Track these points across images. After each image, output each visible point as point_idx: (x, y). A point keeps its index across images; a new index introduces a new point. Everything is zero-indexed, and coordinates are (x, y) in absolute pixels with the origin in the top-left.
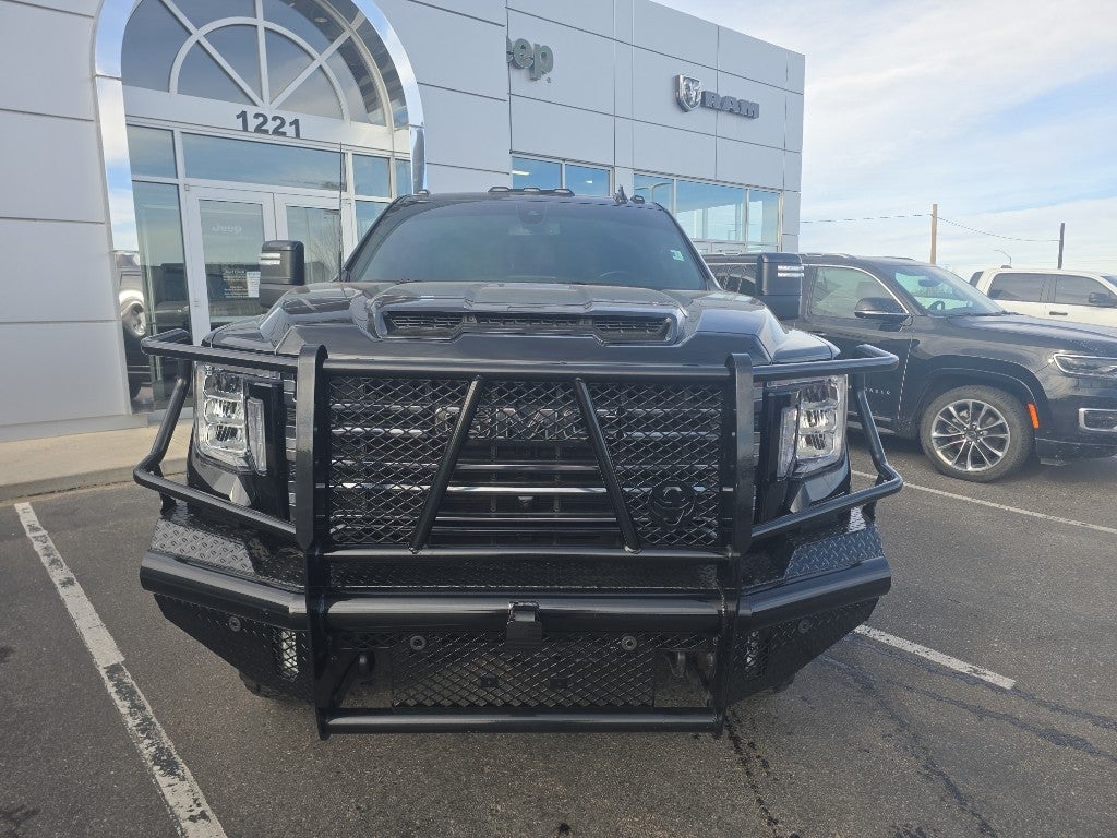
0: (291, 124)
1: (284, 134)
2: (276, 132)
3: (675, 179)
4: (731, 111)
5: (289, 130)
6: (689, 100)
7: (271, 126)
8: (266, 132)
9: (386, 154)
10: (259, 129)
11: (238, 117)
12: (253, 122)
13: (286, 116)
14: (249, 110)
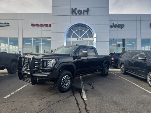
12: (78, 39)
13: (82, 38)
14: (78, 38)
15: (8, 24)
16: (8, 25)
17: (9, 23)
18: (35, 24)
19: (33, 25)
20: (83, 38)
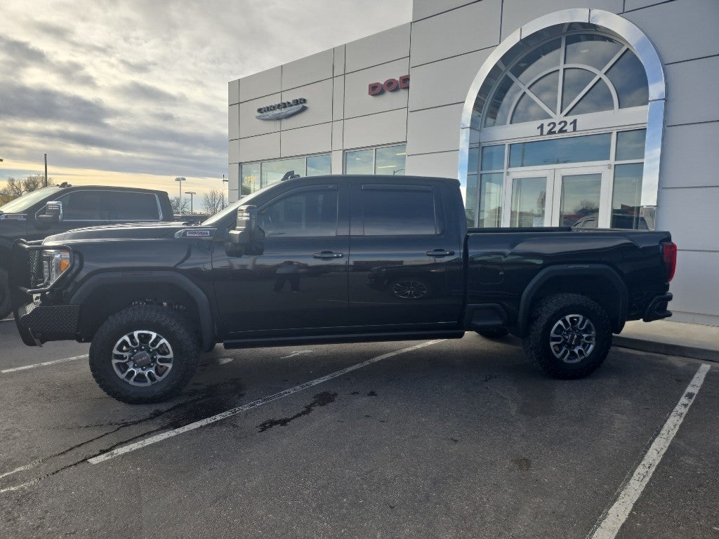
0: (571, 124)
1: (565, 131)
2: (561, 131)
5: (569, 128)
7: (557, 129)
8: (554, 133)
10: (550, 132)
11: (538, 128)
12: (546, 129)
13: (570, 119)
14: (546, 122)
15: (301, 106)
16: (304, 109)
17: (305, 101)
18: (382, 83)
19: (376, 90)
20: (580, 118)
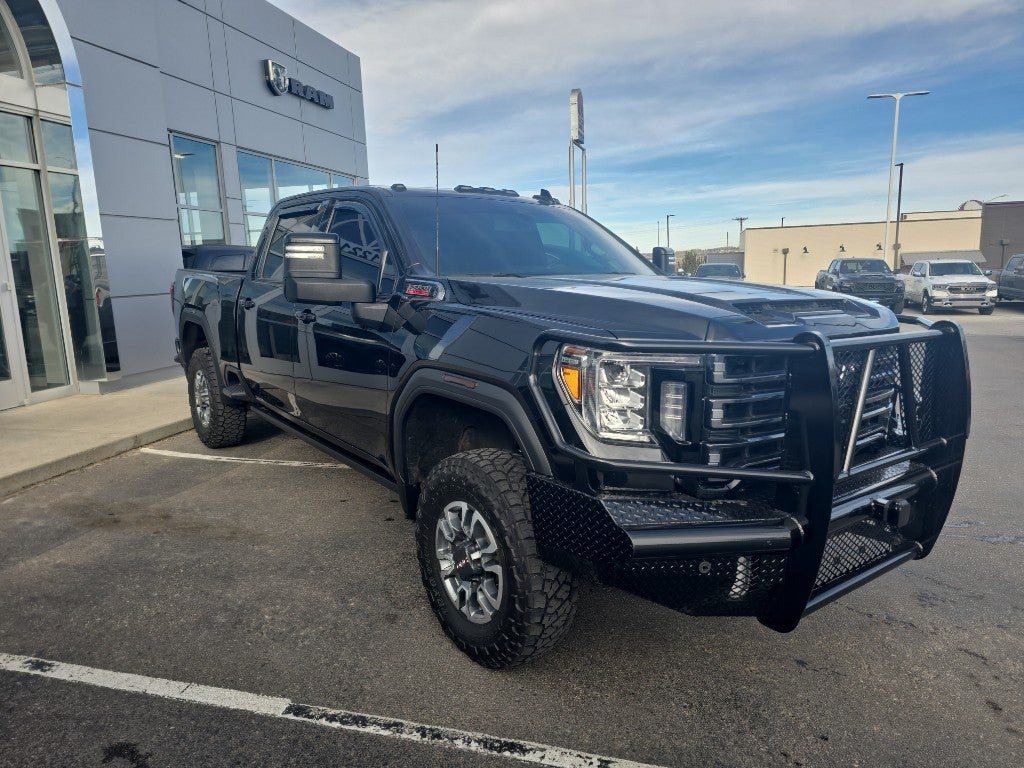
3: (273, 159)
4: (312, 100)
6: (279, 85)
9: (30, 113)
